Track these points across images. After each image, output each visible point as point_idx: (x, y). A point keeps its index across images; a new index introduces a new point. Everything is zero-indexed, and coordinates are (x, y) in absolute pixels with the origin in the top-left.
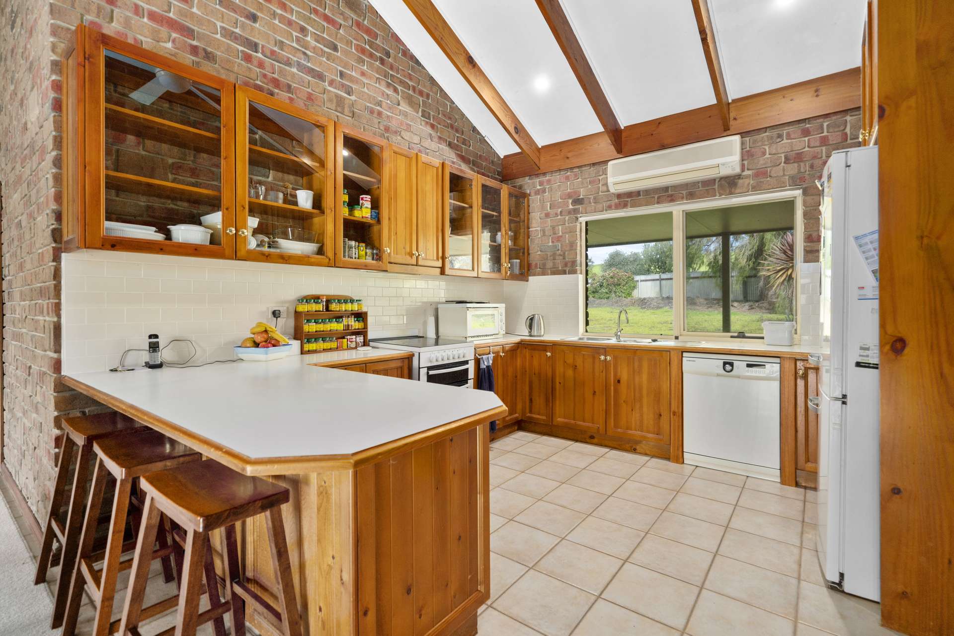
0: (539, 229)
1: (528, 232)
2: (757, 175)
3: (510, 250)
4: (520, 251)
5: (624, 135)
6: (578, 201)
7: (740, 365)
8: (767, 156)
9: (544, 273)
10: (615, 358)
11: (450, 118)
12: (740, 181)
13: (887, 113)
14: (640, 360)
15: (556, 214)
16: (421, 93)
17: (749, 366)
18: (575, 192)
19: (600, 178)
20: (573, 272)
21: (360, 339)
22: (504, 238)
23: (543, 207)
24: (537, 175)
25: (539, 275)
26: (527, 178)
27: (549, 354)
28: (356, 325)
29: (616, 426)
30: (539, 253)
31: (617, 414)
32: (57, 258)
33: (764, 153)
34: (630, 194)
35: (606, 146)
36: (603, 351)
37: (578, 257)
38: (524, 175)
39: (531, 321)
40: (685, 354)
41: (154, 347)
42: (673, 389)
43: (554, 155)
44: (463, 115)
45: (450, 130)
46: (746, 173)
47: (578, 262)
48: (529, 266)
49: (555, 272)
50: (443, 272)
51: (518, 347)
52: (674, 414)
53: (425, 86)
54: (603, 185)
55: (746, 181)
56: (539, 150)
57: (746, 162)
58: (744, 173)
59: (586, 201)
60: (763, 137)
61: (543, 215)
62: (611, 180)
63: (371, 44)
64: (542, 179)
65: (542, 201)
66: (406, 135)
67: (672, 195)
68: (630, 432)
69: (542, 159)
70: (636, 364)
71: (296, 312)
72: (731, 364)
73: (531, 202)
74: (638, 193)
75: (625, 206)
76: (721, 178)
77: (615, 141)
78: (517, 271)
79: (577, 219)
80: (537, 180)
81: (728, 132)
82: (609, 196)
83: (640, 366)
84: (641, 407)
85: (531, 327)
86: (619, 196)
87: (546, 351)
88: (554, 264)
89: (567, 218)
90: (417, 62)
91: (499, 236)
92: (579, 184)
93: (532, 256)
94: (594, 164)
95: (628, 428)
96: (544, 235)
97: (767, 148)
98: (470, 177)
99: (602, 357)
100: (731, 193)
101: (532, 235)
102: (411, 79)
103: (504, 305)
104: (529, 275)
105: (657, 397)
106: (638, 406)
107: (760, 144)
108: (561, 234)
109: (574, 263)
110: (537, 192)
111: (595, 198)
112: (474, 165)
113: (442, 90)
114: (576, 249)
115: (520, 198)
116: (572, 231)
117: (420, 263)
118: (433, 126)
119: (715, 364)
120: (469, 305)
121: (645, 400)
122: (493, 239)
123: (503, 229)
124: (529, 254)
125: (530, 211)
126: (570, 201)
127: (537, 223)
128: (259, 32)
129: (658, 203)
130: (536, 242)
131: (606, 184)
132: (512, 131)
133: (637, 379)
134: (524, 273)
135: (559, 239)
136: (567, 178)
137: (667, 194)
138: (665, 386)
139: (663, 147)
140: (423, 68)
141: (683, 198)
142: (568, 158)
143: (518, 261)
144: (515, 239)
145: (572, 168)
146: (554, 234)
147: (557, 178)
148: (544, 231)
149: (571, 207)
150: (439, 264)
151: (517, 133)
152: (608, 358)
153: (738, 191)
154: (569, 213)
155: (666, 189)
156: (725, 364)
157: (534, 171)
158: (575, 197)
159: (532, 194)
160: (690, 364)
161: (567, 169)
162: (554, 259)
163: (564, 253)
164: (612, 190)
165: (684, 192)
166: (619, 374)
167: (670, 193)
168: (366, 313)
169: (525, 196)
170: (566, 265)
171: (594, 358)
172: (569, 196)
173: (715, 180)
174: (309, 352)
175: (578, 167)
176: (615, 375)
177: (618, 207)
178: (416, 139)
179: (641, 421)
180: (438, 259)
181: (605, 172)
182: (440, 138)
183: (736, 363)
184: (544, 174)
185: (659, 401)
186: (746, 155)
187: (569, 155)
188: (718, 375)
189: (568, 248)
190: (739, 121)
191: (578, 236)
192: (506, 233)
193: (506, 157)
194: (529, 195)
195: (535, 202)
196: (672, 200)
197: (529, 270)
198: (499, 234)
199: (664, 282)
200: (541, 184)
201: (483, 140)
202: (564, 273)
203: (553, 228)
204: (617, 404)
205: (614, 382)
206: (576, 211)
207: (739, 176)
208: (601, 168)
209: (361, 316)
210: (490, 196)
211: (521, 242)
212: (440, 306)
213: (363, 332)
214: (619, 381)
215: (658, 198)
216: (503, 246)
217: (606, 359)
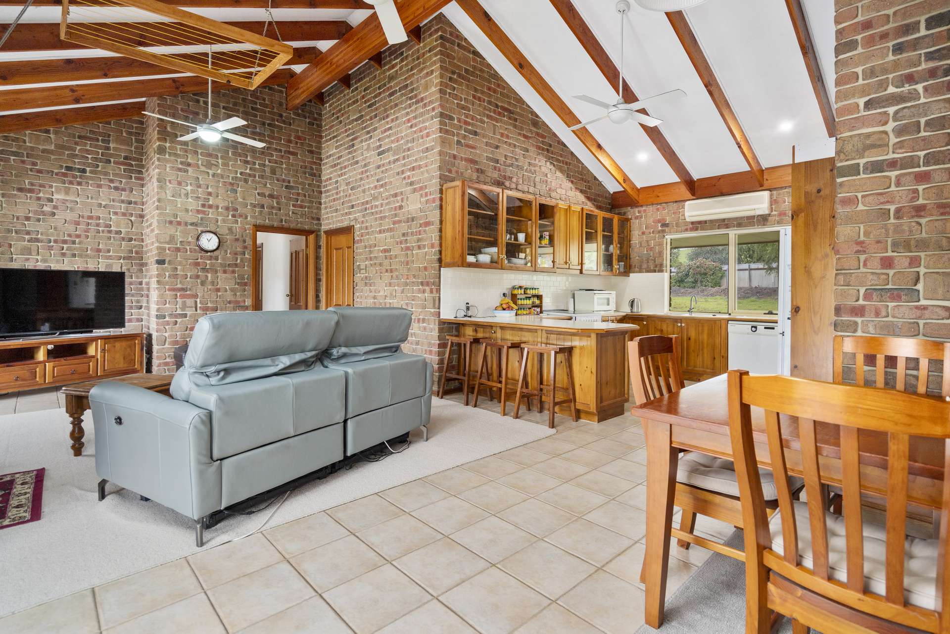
0: (637, 242)
1: (630, 244)
2: (780, 215)
3: (619, 256)
4: (625, 257)
5: (696, 184)
6: (665, 225)
7: (761, 327)
8: (787, 203)
9: (640, 271)
10: (687, 324)
11: (581, 175)
12: (770, 218)
13: (795, 217)
14: (703, 326)
15: (650, 233)
16: (566, 164)
17: (765, 328)
18: (663, 219)
19: (680, 210)
20: (661, 271)
21: (539, 310)
22: (614, 249)
23: (641, 228)
24: (637, 207)
25: (637, 272)
26: (629, 208)
27: (645, 323)
28: (537, 302)
29: (688, 365)
30: (637, 258)
31: (688, 358)
32: (440, 270)
33: (784, 202)
34: (700, 222)
35: (684, 191)
36: (679, 321)
37: (665, 261)
38: (627, 205)
39: (632, 303)
40: (729, 322)
41: (468, 308)
42: (722, 342)
43: (649, 194)
44: (589, 170)
45: (581, 182)
46: (774, 213)
47: (665, 265)
48: (630, 266)
49: (649, 271)
50: (581, 272)
51: (624, 319)
52: (723, 357)
53: (568, 159)
54: (682, 215)
55: (774, 218)
56: (638, 190)
57: (773, 206)
58: (772, 213)
59: (670, 225)
60: (784, 192)
61: (640, 233)
62: (687, 214)
63: (543, 142)
64: (640, 209)
65: (640, 224)
66: (559, 191)
67: (727, 224)
68: (696, 369)
69: (640, 196)
70: (700, 328)
71: (512, 294)
72: (756, 327)
73: (632, 224)
74: (705, 222)
75: (697, 229)
76: (758, 216)
77: (690, 189)
78: (622, 270)
79: (664, 236)
80: (637, 210)
81: (763, 188)
82: (686, 223)
83: (703, 330)
84: (703, 353)
85: (632, 306)
86: (693, 223)
87: (643, 321)
88: (648, 266)
89: (657, 236)
90: (565, 145)
91: (611, 248)
92: (666, 213)
93: (632, 261)
94: (676, 202)
95: (695, 367)
96: (641, 246)
97: (786, 198)
98: (596, 214)
99: (679, 324)
100: (764, 225)
101: (633, 246)
102: (561, 157)
103: (615, 292)
104: (629, 272)
105: (713, 348)
106: (701, 352)
107: (782, 196)
108: (652, 246)
109: (661, 265)
110: (637, 218)
111: (676, 224)
112: (594, 201)
113: (577, 158)
114: (663, 256)
115: (625, 222)
116: (661, 245)
117: (571, 268)
118: (572, 182)
119: (747, 327)
120: (595, 292)
121: (705, 350)
122: (607, 250)
123: (614, 244)
124: (630, 258)
125: (632, 229)
126: (660, 225)
127: (636, 239)
128: (500, 154)
129: (718, 229)
130: (635, 250)
131: (684, 215)
132: (622, 182)
133: (700, 337)
134: (627, 270)
135: (651, 249)
136: (658, 209)
137: (724, 223)
138: (718, 341)
139: (722, 194)
140: (568, 148)
141: (734, 226)
142: (658, 196)
143: (623, 263)
144: (621, 248)
145: (661, 203)
146: (648, 245)
147: (650, 209)
148: (641, 244)
149: (660, 228)
150: (579, 267)
151: (625, 182)
152: (683, 325)
153: (768, 224)
154: (659, 232)
155: (724, 220)
156: (752, 327)
157: (634, 204)
158: (663, 222)
159: (633, 218)
160: (732, 328)
161: (657, 204)
162: (648, 262)
163: (655, 259)
164: (688, 220)
165: (735, 223)
166: (689, 335)
167: (726, 222)
168: (541, 296)
169: (628, 220)
170: (656, 266)
171: (674, 325)
172: (659, 221)
173: (754, 216)
174: (520, 315)
175: (666, 203)
176: (687, 335)
177: (692, 230)
178: (564, 192)
179: (703, 361)
180: (579, 265)
181: (683, 207)
182: (576, 188)
183: (758, 327)
184: (642, 206)
185: (714, 350)
186: (773, 202)
187: (659, 195)
188: (748, 334)
189: (658, 256)
190: (769, 181)
191: (665, 248)
192: (616, 246)
193: (614, 193)
194: (631, 219)
195: (635, 224)
196: (727, 228)
197: (630, 269)
198: (612, 246)
199: (753, 272)
200: (639, 212)
201: (600, 184)
202: (655, 271)
203: (647, 241)
204: (688, 353)
205: (687, 339)
206: (663, 231)
207: (769, 215)
208: (681, 204)
209: (539, 297)
210: (607, 224)
211: (625, 251)
212: (575, 292)
213: (540, 306)
214: (689, 339)
215: (719, 225)
216: (614, 254)
217: (681, 326)
